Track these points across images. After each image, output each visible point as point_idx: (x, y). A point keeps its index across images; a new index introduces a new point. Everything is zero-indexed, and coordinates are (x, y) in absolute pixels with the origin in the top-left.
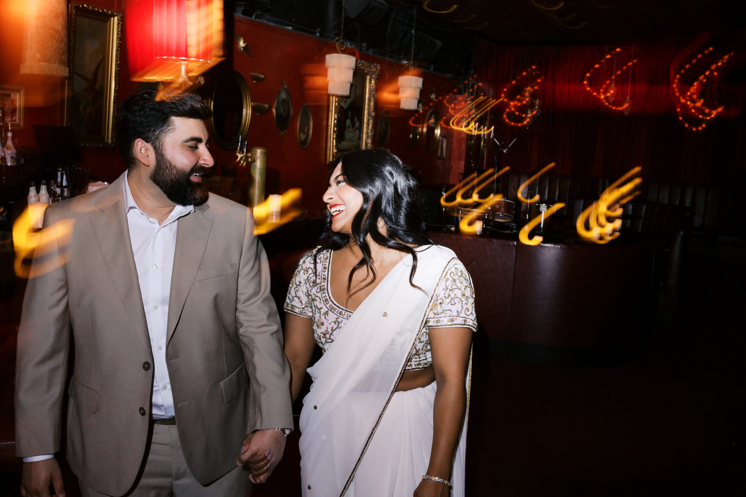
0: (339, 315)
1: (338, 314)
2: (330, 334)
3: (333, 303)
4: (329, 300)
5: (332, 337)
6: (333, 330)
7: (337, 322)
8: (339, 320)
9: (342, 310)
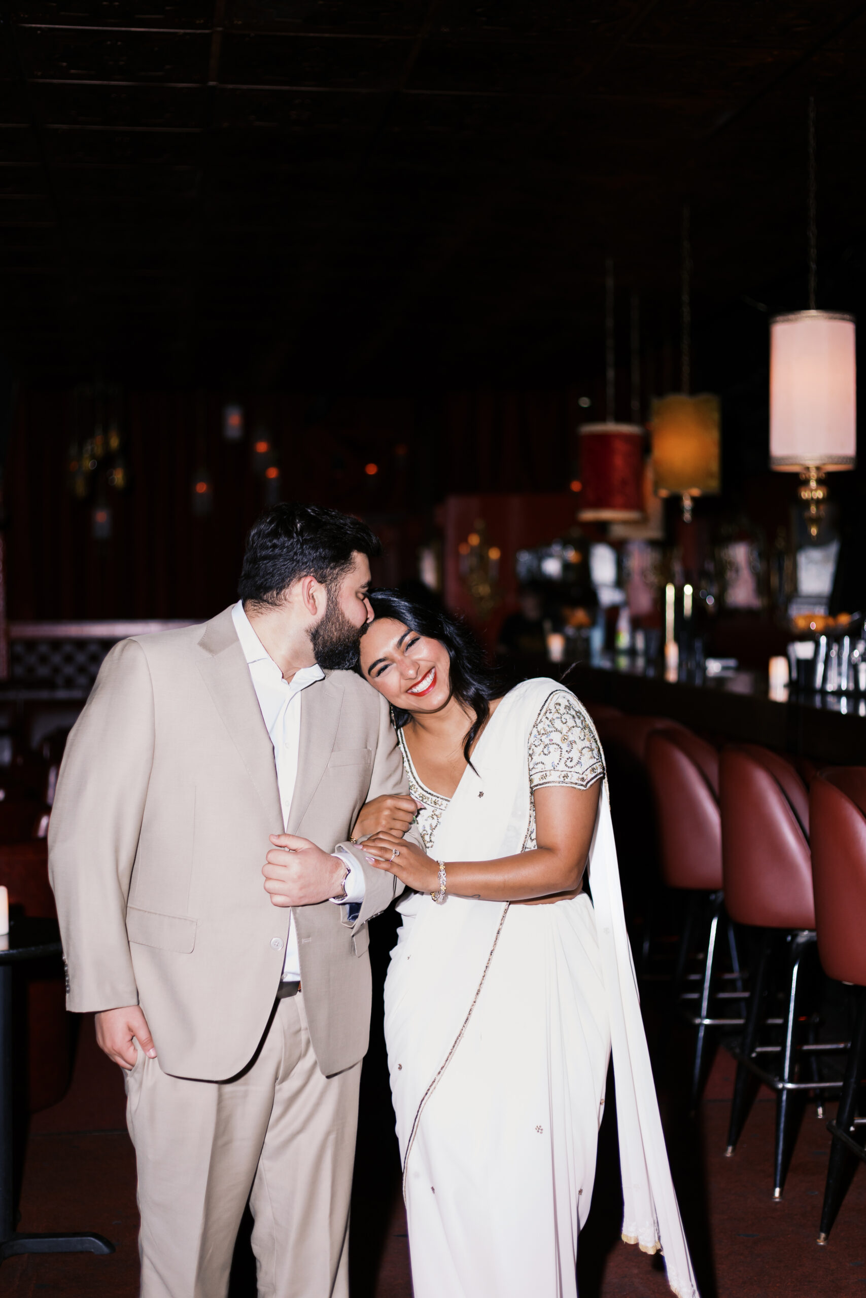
0: (435, 806)
1: (433, 805)
2: (431, 835)
3: (423, 789)
4: (417, 786)
5: (433, 839)
6: (433, 829)
7: (435, 817)
8: (437, 813)
9: (437, 798)
